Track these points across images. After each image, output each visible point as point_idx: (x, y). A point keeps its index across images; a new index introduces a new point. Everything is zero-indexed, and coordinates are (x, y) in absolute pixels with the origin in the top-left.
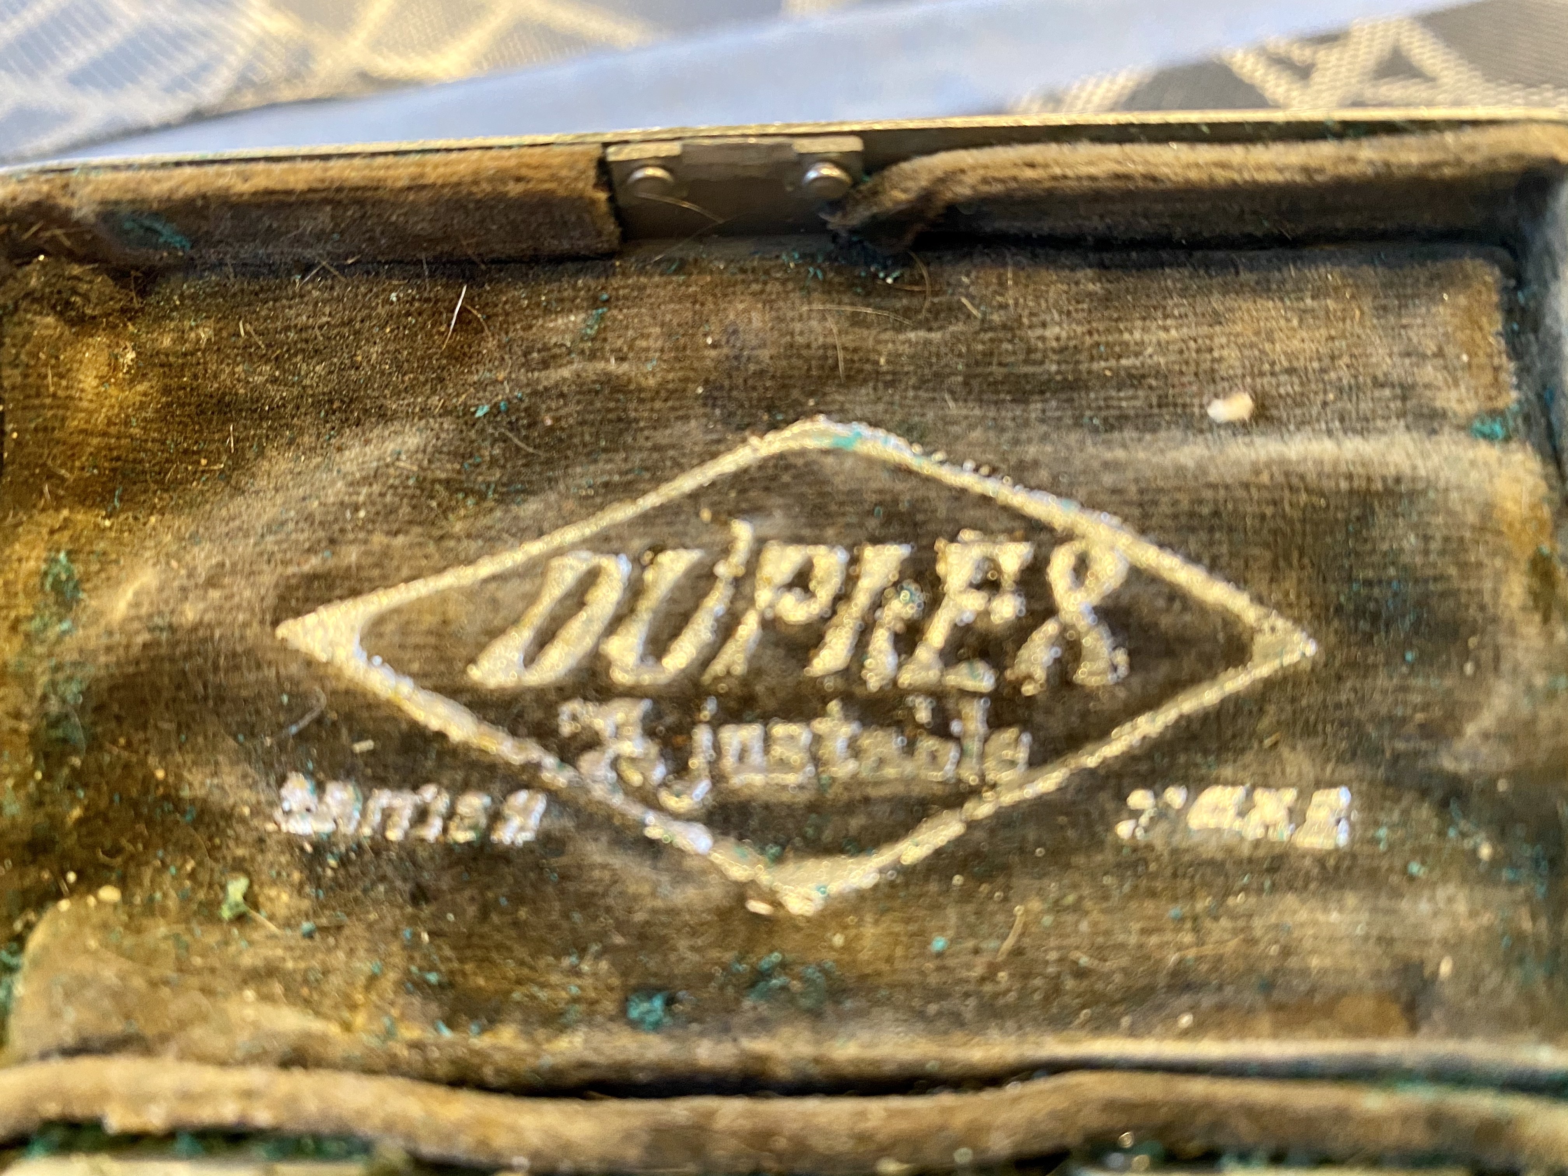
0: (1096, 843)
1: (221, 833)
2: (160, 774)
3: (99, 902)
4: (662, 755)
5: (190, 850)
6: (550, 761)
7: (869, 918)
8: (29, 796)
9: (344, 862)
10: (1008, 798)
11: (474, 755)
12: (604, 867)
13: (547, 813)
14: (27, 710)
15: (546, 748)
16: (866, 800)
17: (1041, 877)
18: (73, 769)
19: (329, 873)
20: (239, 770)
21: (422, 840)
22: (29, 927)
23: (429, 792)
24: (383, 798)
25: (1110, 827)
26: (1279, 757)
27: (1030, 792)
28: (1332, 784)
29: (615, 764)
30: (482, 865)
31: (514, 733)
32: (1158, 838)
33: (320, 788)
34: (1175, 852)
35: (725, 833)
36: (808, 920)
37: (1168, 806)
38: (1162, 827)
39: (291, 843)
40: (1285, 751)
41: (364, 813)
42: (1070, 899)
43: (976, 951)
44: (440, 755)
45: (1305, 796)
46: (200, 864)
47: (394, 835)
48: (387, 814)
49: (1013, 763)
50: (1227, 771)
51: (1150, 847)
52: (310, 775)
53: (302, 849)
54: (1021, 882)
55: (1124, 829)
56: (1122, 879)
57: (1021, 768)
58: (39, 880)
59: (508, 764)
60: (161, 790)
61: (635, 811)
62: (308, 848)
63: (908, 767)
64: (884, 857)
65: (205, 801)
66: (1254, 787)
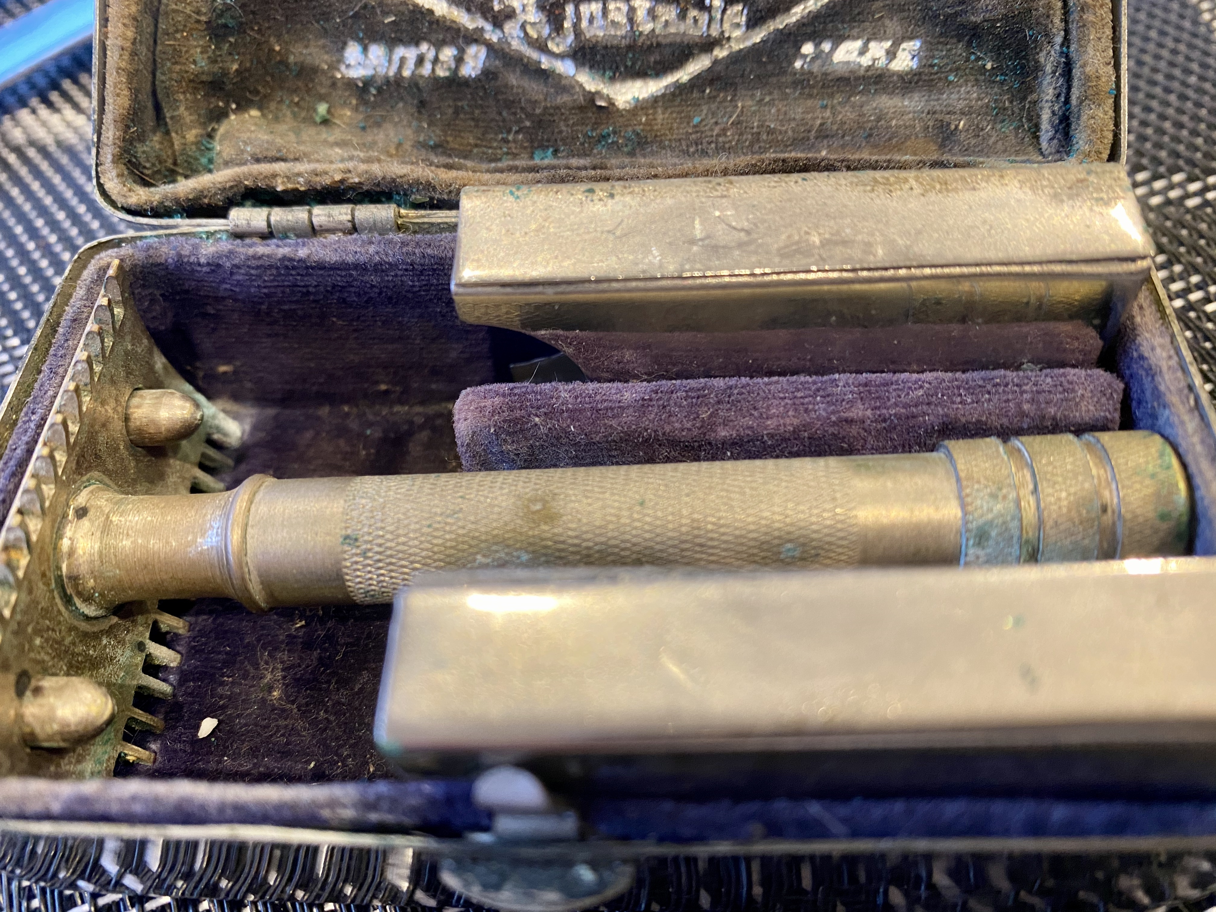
0: (783, 72)
1: (312, 80)
2: (277, 48)
3: (250, 116)
4: (549, 21)
5: (295, 91)
6: (488, 27)
7: (660, 111)
8: (209, 58)
9: (380, 90)
10: (736, 47)
11: (448, 23)
12: (518, 87)
13: (488, 56)
14: (204, 10)
15: (486, 19)
16: (659, 45)
17: (753, 88)
18: (231, 44)
19: (372, 99)
20: (322, 42)
21: (422, 77)
22: (214, 130)
23: (424, 47)
24: (400, 51)
25: (791, 63)
26: (883, 25)
27: (748, 43)
28: (911, 38)
29: (523, 27)
30: (454, 88)
31: (468, 10)
32: (815, 68)
33: (365, 49)
34: (826, 74)
35: (583, 64)
36: (628, 111)
37: (822, 51)
38: (819, 62)
39: (350, 84)
40: (887, 22)
41: (390, 61)
42: (767, 99)
43: (716, 123)
44: (431, 23)
45: (896, 45)
46: (302, 99)
47: (406, 73)
48: (403, 60)
49: (738, 25)
50: (855, 32)
51: (811, 73)
52: (360, 41)
53: (357, 86)
54: (741, 92)
55: (798, 64)
56: (795, 88)
57: (744, 29)
58: (218, 106)
59: (467, 29)
60: (278, 58)
61: (534, 55)
62: (360, 84)
63: (682, 28)
64: (669, 80)
65: (302, 63)
66: (869, 40)
